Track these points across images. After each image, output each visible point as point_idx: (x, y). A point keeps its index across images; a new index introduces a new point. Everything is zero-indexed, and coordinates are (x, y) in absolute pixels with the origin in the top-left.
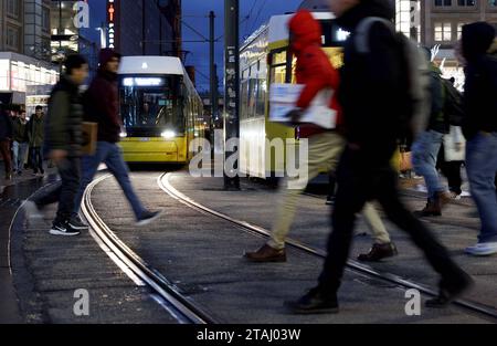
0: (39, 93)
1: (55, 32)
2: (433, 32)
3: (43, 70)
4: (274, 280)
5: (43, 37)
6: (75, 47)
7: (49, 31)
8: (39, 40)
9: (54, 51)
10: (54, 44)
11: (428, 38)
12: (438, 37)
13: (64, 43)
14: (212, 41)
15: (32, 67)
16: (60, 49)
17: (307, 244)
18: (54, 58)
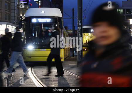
1: (21, 15)
5: (17, 17)
14: (73, 18)
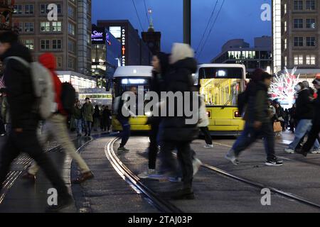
0: (86, 93)
1: (94, 60)
2: (293, 60)
3: (88, 80)
4: (210, 190)
5: (87, 63)
6: (104, 68)
7: (91, 61)
8: (85, 65)
9: (93, 71)
10: (94, 67)
11: (290, 63)
12: (296, 62)
13: (99, 67)
15: (82, 79)
16: (96, 69)
17: (227, 171)
18: (93, 74)
